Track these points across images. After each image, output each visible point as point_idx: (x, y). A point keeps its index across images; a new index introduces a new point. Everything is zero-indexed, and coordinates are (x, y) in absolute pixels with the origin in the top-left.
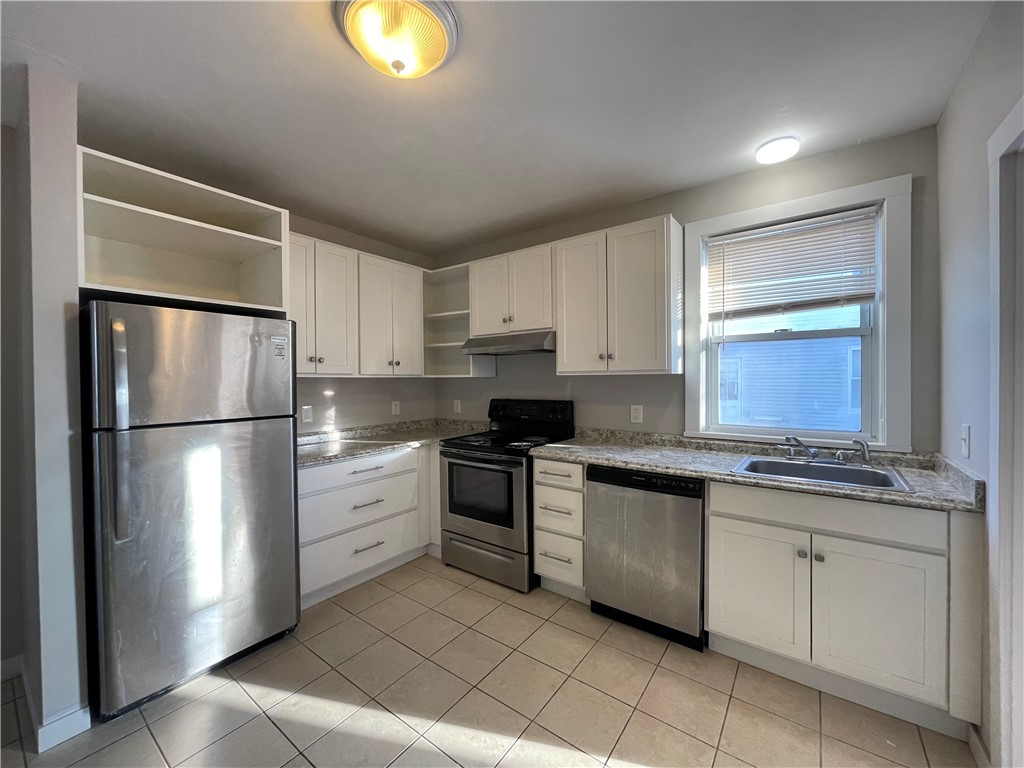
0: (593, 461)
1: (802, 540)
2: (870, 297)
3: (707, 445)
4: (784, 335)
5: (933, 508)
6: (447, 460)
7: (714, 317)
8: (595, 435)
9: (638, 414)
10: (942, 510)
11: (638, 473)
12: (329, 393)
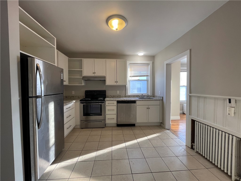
0: (118, 100)
1: (147, 107)
2: (148, 76)
3: (129, 96)
4: (139, 80)
5: (158, 100)
6: (82, 104)
7: (130, 76)
8: (111, 97)
9: (118, 92)
10: (159, 100)
11: (126, 101)
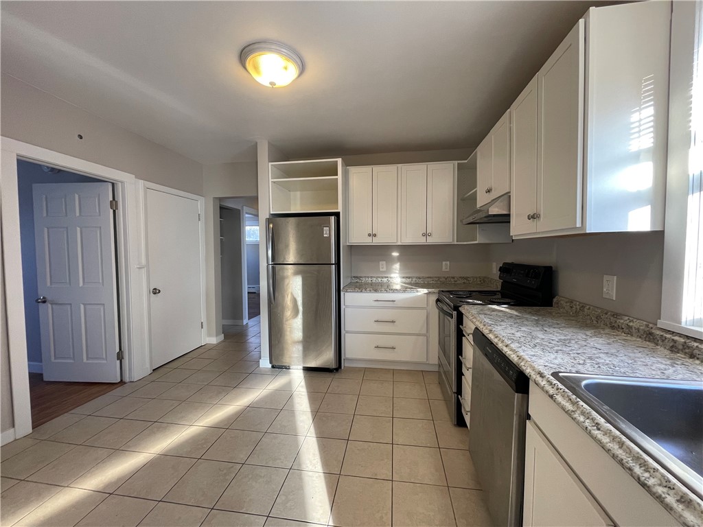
9: (610, 286)
12: (395, 254)
